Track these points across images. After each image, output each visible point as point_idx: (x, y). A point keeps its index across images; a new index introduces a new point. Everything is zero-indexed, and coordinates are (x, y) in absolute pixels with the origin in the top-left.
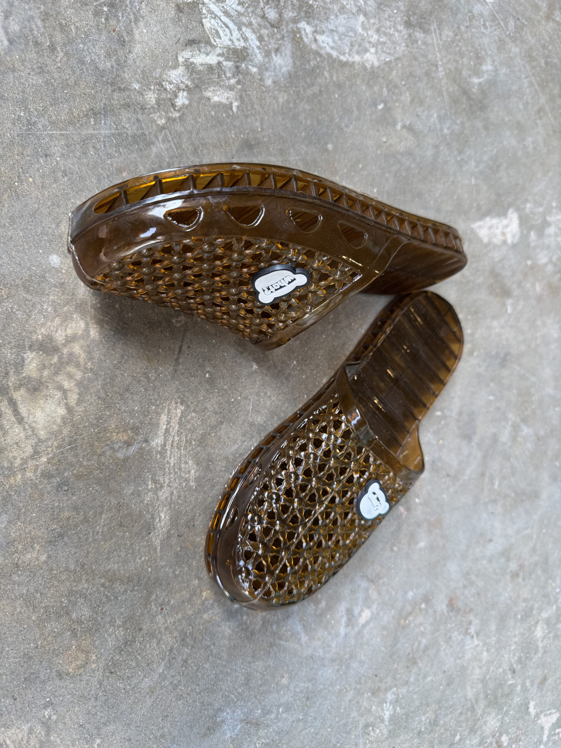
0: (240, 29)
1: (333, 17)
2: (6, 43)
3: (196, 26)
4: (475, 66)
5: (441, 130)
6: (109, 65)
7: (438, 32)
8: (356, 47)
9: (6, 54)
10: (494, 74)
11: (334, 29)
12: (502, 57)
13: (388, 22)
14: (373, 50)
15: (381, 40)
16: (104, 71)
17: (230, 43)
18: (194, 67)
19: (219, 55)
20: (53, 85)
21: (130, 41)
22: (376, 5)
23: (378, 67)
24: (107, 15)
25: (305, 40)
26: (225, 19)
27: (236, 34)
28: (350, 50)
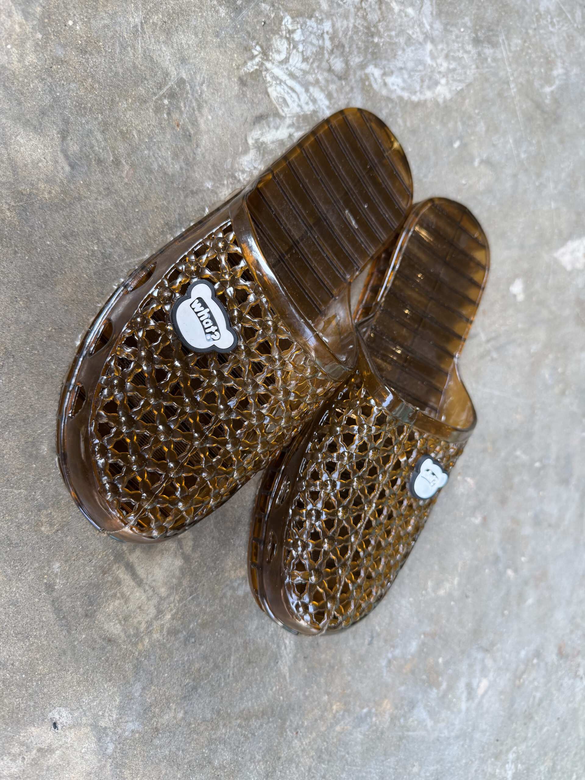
0: (307, 90)
1: (400, 52)
2: (67, 169)
3: (262, 99)
4: (546, 72)
5: (518, 155)
6: (177, 167)
7: (506, 42)
8: (427, 82)
9: (69, 182)
10: (564, 77)
11: (403, 66)
12: (572, 55)
13: (456, 45)
14: (443, 81)
15: (451, 67)
16: (173, 175)
17: (298, 109)
18: (265, 148)
19: (290, 126)
20: (123, 206)
21: (196, 134)
22: (442, 27)
23: (451, 100)
24: (169, 109)
25: (375, 86)
26: (291, 83)
27: (304, 97)
28: (421, 87)
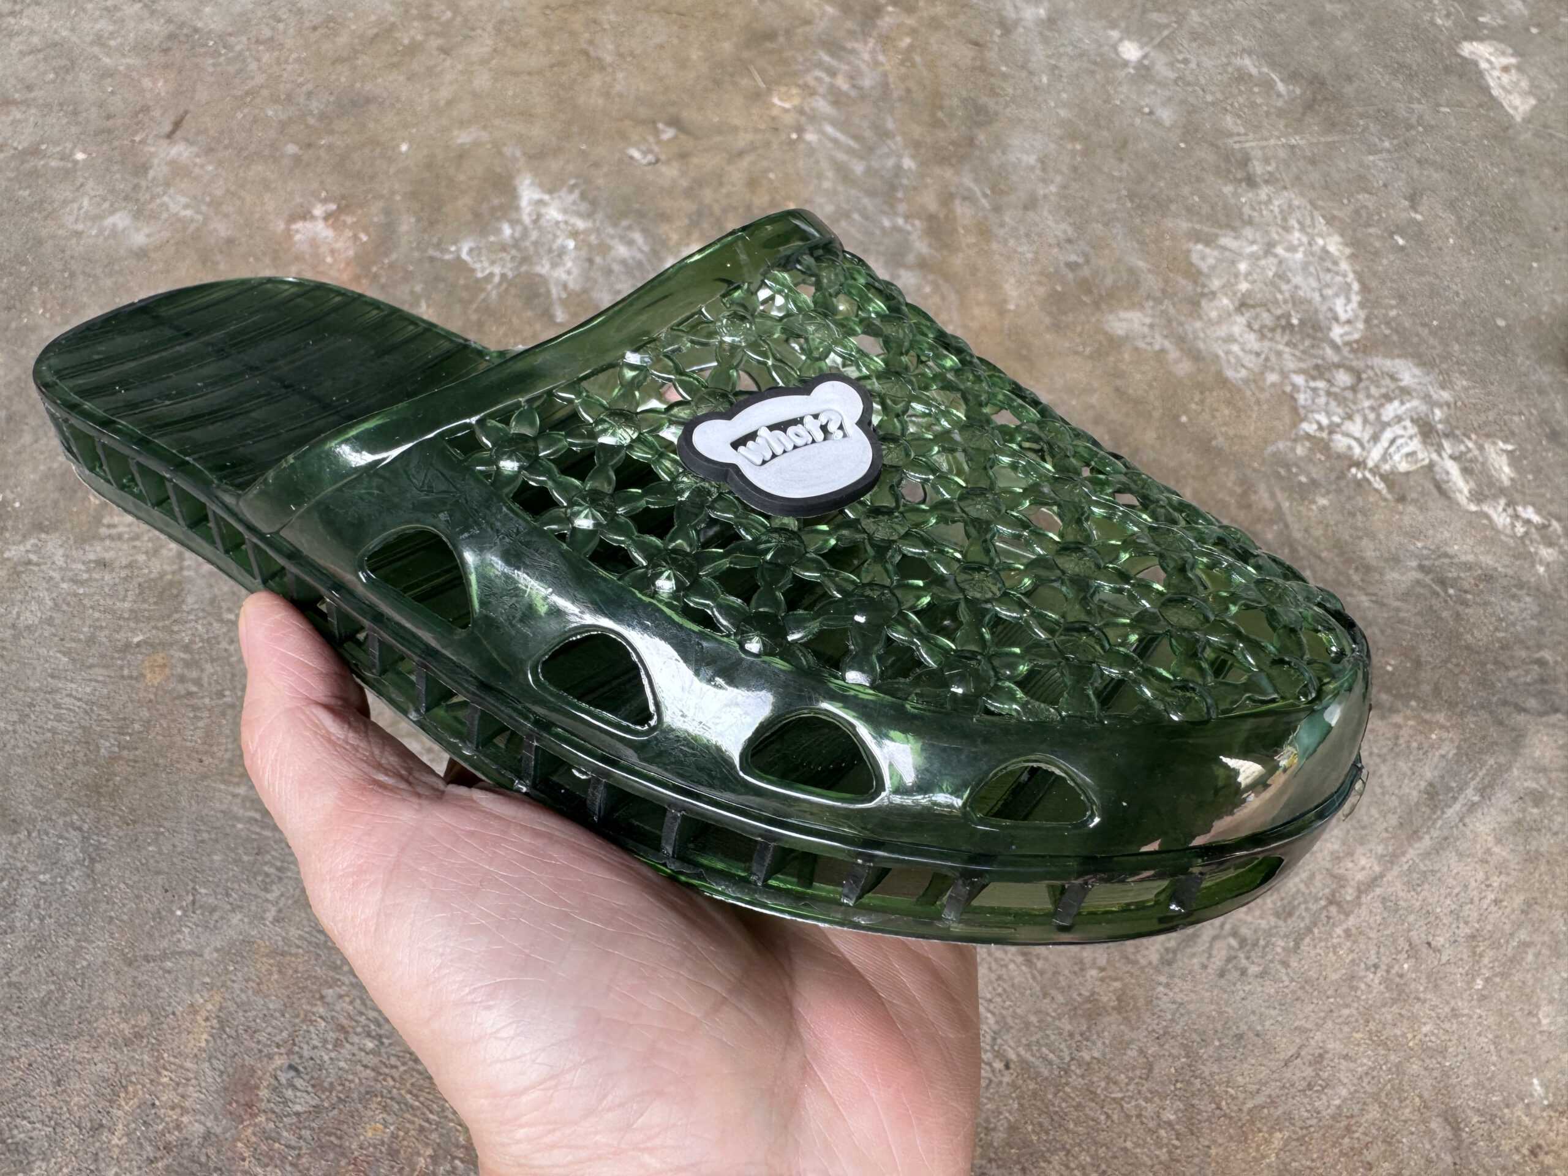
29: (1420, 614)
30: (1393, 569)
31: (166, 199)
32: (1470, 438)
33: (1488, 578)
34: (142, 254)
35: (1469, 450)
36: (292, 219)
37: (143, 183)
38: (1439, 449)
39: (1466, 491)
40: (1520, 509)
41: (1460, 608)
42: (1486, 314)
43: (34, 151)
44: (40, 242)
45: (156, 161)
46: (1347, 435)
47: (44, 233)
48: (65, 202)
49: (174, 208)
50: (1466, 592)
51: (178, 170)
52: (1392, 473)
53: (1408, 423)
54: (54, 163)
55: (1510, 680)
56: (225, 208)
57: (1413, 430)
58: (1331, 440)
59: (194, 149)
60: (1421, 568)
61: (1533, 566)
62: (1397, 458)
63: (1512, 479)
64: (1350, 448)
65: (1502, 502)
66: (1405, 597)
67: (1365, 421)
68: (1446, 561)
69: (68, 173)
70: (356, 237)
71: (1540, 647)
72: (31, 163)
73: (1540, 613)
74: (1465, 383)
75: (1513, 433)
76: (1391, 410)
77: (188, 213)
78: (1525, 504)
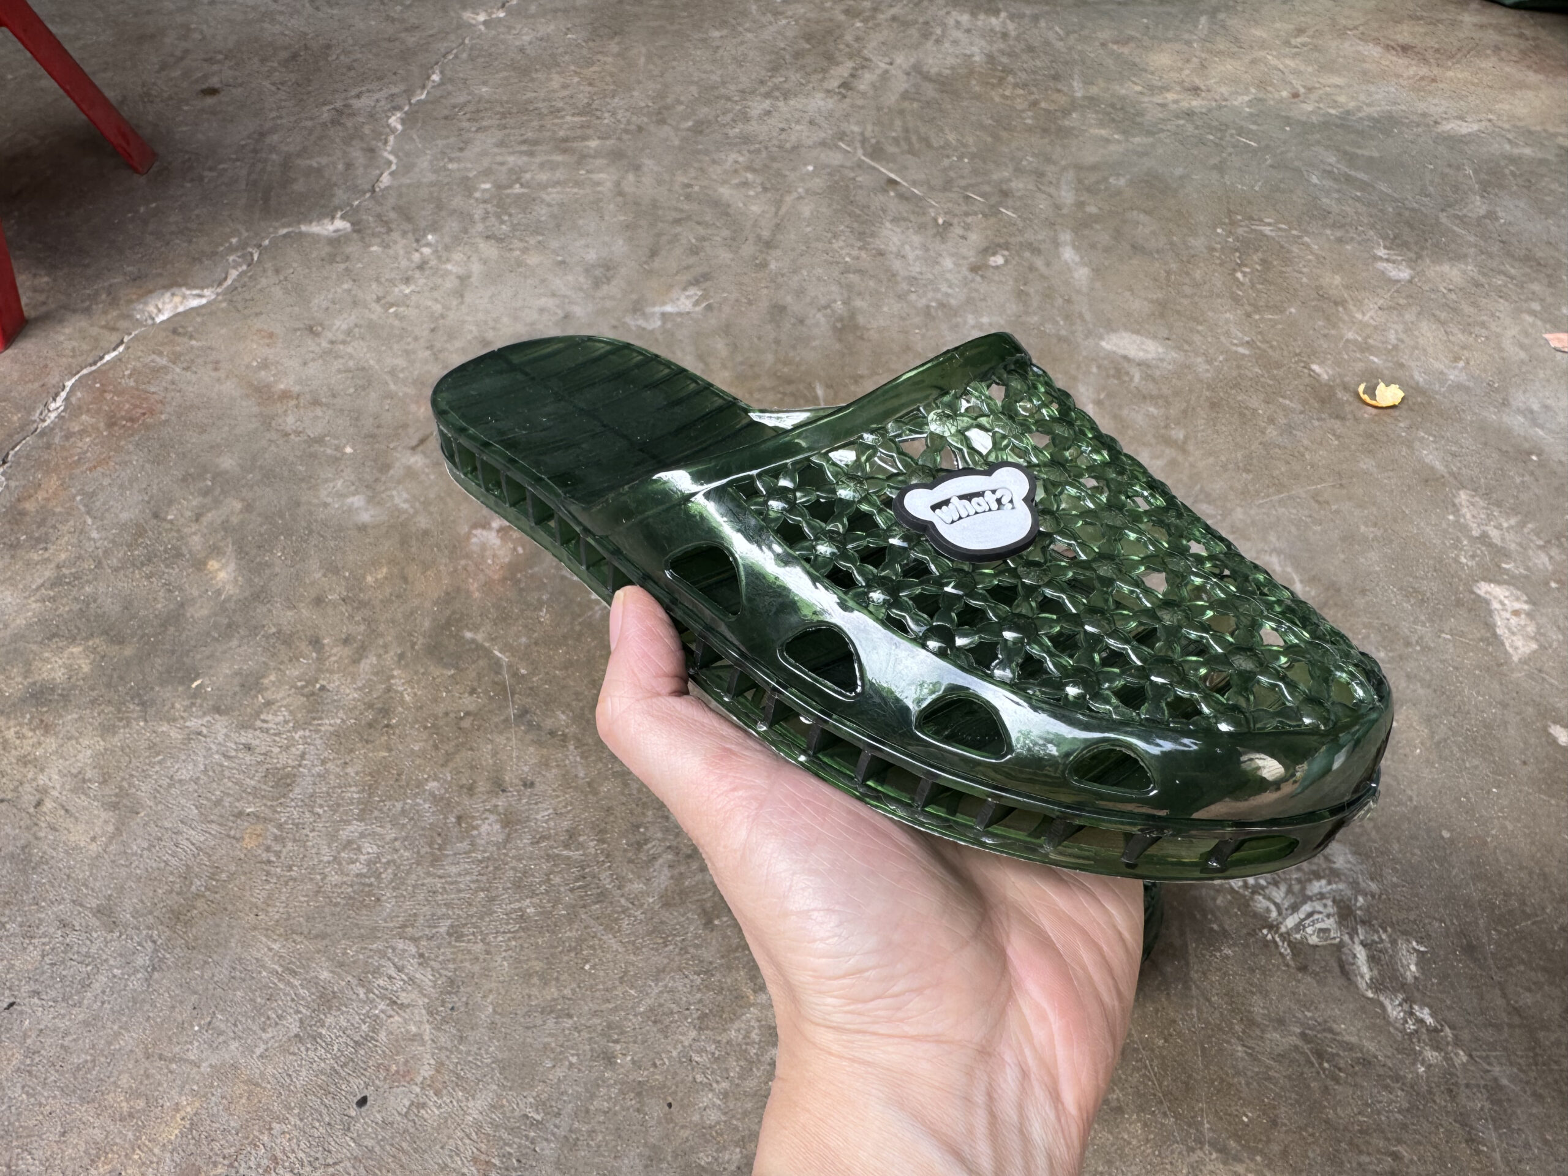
29: (1289, 1078)
30: (1275, 1029)
31: (394, 493)
32: (1385, 931)
33: (1366, 1062)
34: (362, 528)
35: (1382, 941)
36: (475, 526)
37: (383, 479)
38: (1353, 933)
39: (1367, 977)
40: (1416, 1007)
41: (1330, 1083)
42: (1433, 824)
43: (320, 440)
44: (298, 504)
45: (397, 464)
46: (1269, 899)
47: (304, 499)
48: (326, 481)
49: (397, 500)
50: (1340, 1070)
51: (410, 473)
52: (1301, 942)
53: (1329, 903)
54: (329, 451)
55: (1359, 1164)
56: (432, 509)
57: (1331, 909)
58: (1252, 899)
59: (427, 461)
60: (1303, 1036)
61: (1414, 1064)
62: (1309, 930)
63: (1416, 978)
64: (1268, 910)
65: (1400, 997)
66: (1280, 1058)
67: (1290, 891)
68: (1329, 1036)
69: (335, 460)
70: (515, 549)
71: (1399, 1141)
72: (316, 447)
73: (1408, 1110)
74: (1395, 879)
75: (1429, 936)
76: (1317, 886)
77: (405, 506)
78: (1423, 1005)
